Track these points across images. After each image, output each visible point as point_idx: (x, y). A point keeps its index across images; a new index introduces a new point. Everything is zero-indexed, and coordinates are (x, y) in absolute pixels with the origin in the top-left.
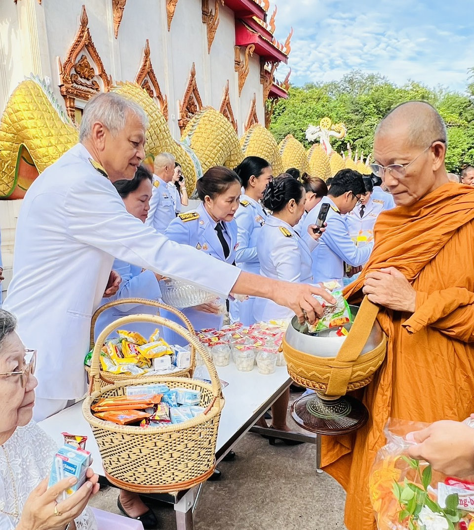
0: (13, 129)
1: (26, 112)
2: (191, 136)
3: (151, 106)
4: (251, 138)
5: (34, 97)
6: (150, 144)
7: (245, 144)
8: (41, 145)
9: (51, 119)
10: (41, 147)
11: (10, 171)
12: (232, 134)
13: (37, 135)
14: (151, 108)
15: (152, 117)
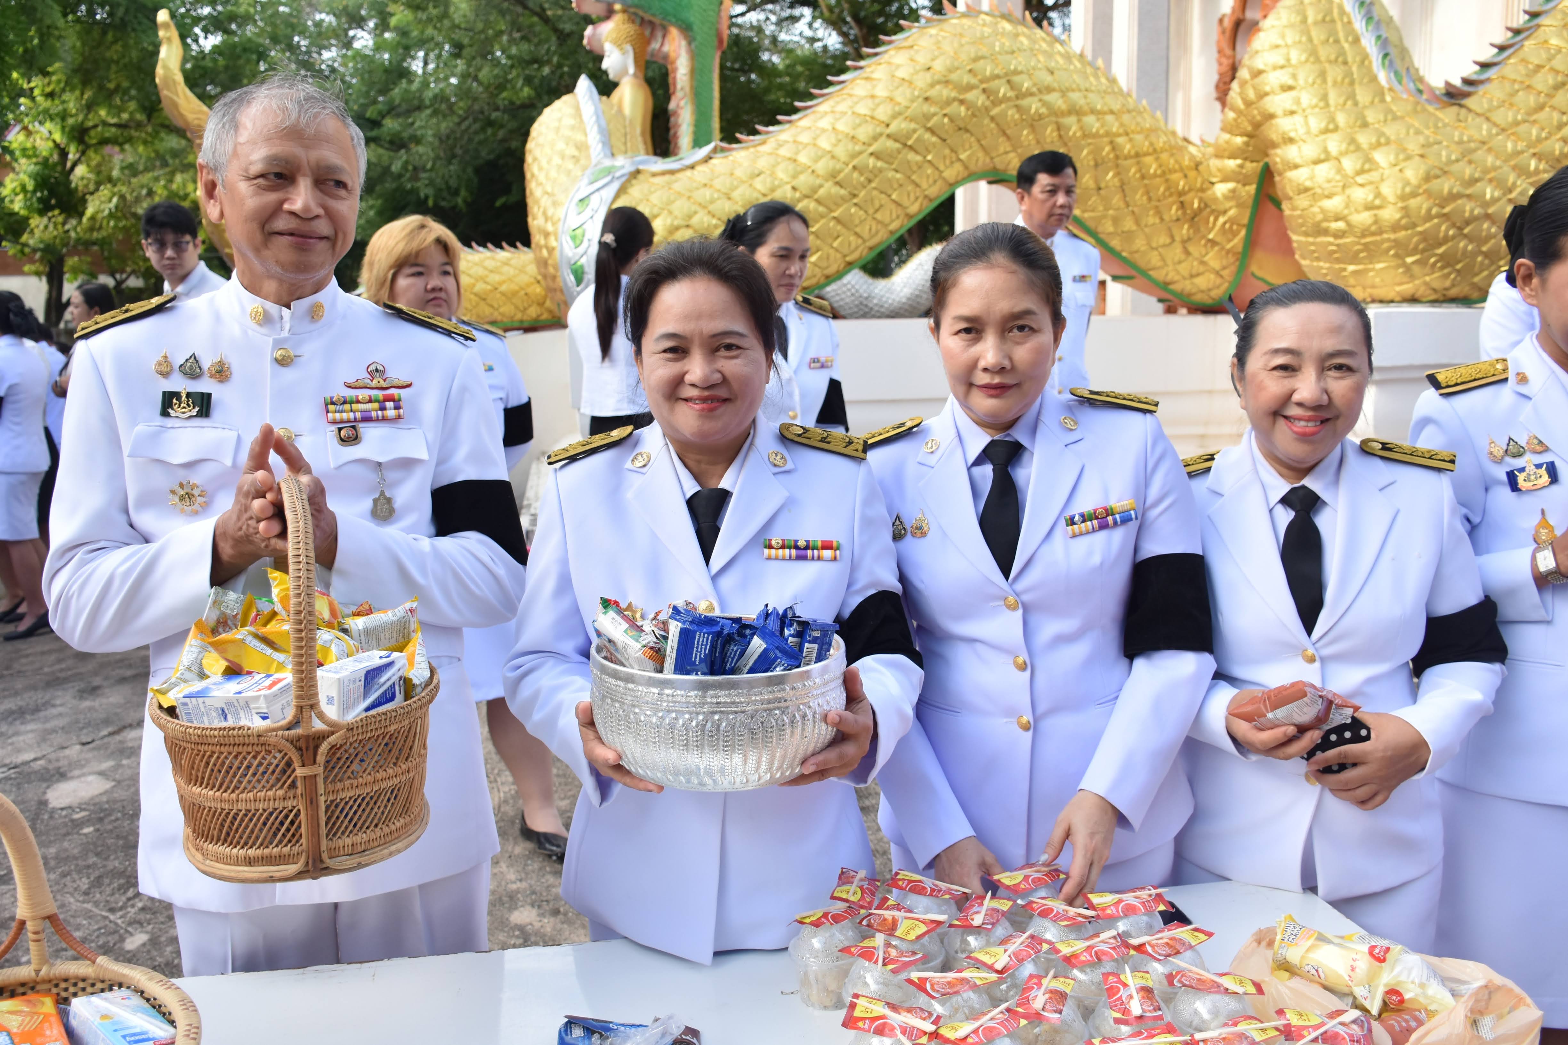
0: (1246, 123)
1: (1279, 72)
5: (1312, 28)
8: (1298, 160)
9: (1347, 81)
10: (1297, 167)
13: (1293, 135)
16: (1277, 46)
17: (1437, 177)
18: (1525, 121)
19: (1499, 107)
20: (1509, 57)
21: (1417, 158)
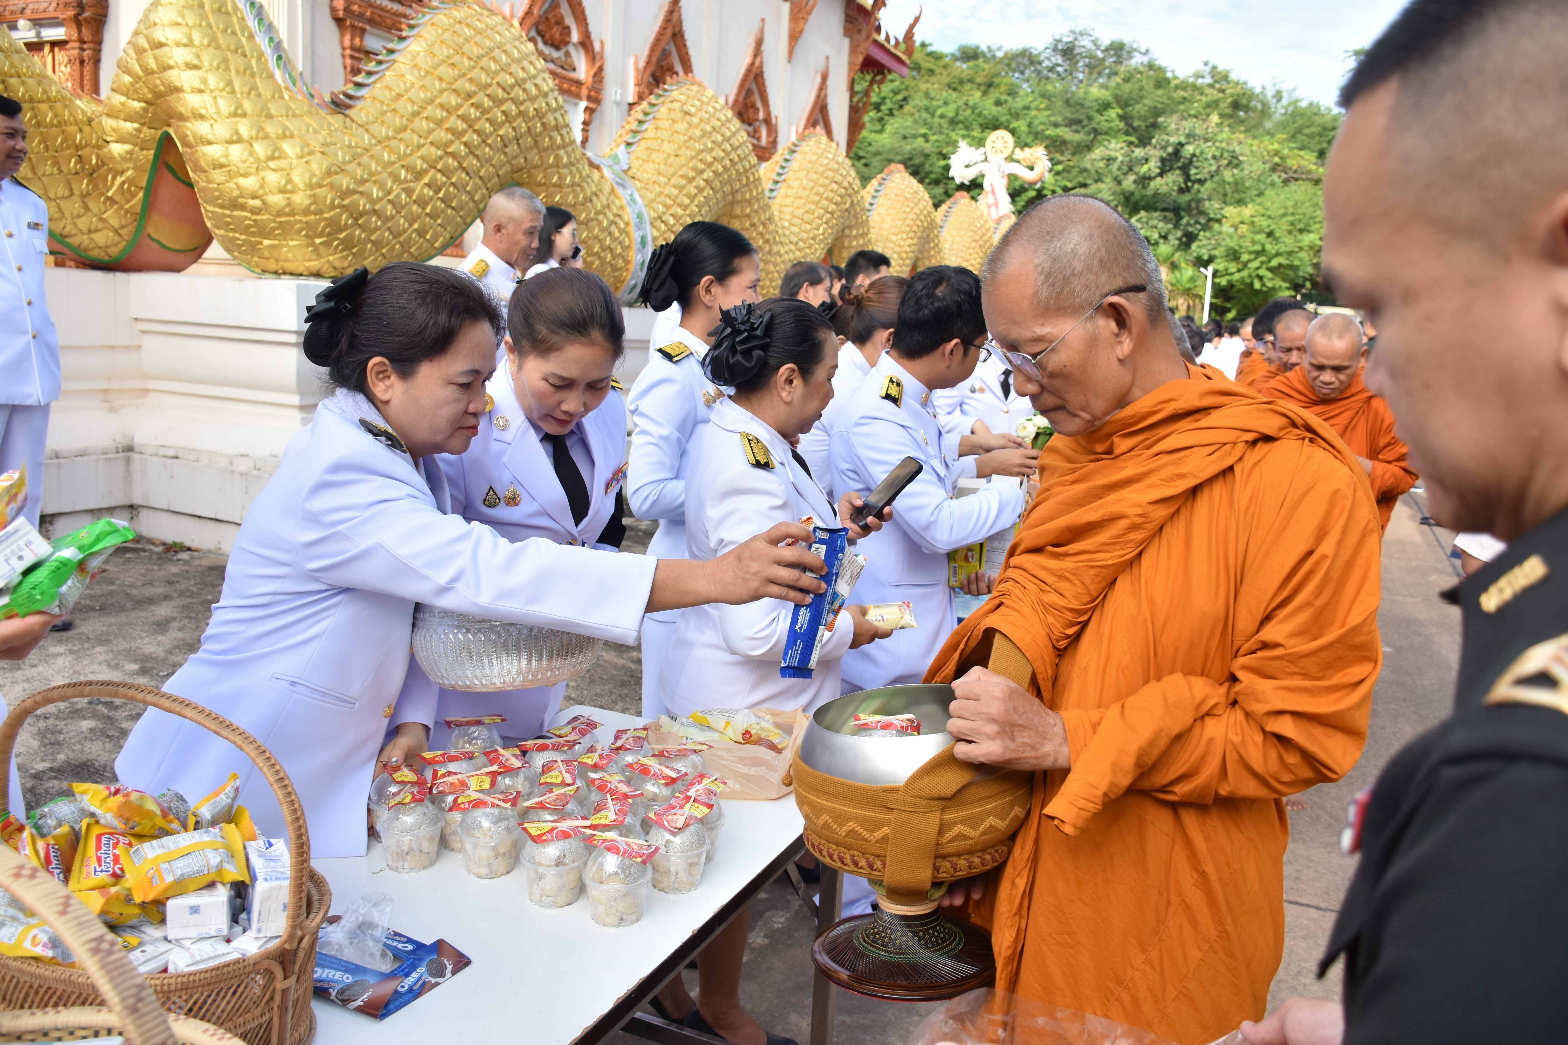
0: (146, 90)
1: (181, 49)
2: (634, 147)
3: (526, 64)
4: (794, 165)
5: (210, 15)
6: (515, 157)
7: (777, 179)
8: (211, 137)
9: (248, 72)
10: (210, 143)
11: (129, 197)
12: (740, 152)
13: (203, 112)
14: (523, 68)
15: (524, 90)
16: (178, 24)
17: (336, 173)
18: (395, 138)
19: (374, 122)
20: (375, 82)
21: (319, 154)
